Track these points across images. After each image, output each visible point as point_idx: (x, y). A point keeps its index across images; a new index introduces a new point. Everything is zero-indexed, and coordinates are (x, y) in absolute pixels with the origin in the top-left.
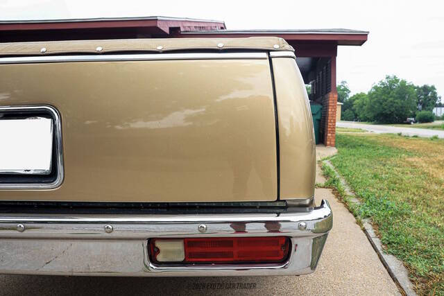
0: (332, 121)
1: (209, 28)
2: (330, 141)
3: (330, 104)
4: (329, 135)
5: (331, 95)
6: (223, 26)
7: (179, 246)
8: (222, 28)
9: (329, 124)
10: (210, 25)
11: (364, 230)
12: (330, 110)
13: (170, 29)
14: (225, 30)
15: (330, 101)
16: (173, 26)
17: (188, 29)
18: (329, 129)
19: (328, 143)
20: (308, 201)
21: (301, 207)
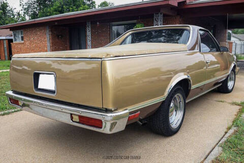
7: (77, 117)
11: (226, 133)
13: (179, 3)
16: (180, 1)
17: (192, 1)
20: (113, 110)
21: (111, 111)
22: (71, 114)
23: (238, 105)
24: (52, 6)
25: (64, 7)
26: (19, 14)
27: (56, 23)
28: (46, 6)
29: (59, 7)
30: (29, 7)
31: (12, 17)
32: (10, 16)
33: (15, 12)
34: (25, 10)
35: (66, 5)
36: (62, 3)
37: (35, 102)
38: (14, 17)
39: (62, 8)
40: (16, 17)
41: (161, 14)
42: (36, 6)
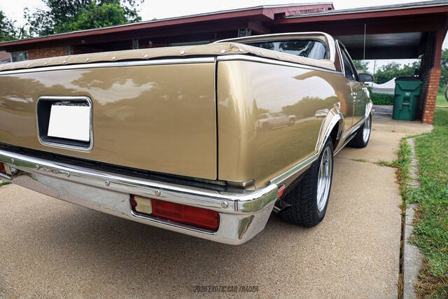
0: (432, 98)
1: (316, 11)
2: (427, 119)
3: (431, 80)
4: (426, 112)
5: (433, 70)
6: (331, 7)
7: (148, 203)
8: (330, 9)
9: (428, 101)
10: (317, 7)
11: (403, 216)
12: (430, 86)
13: (276, 15)
14: (332, 11)
15: (431, 77)
16: (278, 12)
17: (292, 14)
18: (427, 106)
19: (425, 120)
20: (244, 184)
21: (239, 188)
22: (132, 196)
23: (390, 166)
24: (76, 21)
25: (95, 22)
26: (22, 30)
27: (83, 42)
28: (65, 20)
29: (87, 22)
30: (39, 19)
31: (11, 34)
32: (8, 33)
33: (17, 27)
34: (32, 24)
35: (98, 20)
36: (92, 17)
37: (41, 166)
38: (14, 35)
39: (92, 23)
40: (17, 34)
41: (248, 31)
42: (51, 19)
